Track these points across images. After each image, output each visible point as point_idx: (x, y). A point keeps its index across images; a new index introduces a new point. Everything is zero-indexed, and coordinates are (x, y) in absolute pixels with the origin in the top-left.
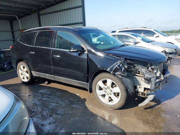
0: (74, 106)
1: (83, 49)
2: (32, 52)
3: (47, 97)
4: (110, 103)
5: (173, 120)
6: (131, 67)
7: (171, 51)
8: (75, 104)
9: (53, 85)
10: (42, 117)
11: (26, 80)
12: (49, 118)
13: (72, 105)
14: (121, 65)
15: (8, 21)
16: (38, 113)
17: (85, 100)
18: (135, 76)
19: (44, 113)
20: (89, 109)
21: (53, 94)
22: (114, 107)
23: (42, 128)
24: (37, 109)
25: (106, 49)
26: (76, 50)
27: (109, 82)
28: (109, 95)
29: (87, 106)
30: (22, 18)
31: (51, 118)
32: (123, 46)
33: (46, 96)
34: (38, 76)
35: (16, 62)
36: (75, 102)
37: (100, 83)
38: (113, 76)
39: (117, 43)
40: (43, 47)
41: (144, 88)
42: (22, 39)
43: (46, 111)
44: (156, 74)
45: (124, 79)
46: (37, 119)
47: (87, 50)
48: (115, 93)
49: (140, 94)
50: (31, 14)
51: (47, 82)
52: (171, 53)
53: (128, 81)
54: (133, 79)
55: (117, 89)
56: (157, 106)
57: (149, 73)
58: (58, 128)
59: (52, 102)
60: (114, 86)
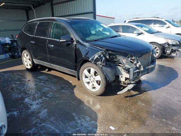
0: (64, 91)
1: (72, 39)
2: (33, 41)
3: (44, 83)
4: (94, 90)
5: (146, 108)
6: (113, 57)
7: (174, 43)
8: (65, 89)
9: (52, 72)
10: (33, 99)
11: (29, 67)
12: (38, 99)
13: (62, 90)
14: (102, 55)
15: (24, 11)
16: (31, 95)
17: (75, 86)
18: (118, 66)
19: (36, 95)
20: (75, 94)
21: (50, 80)
22: (96, 93)
23: (30, 106)
24: (31, 92)
25: (93, 40)
26: (65, 41)
27: (93, 71)
28: (93, 83)
29: (75, 91)
30: (37, 8)
31: (40, 100)
32: (116, 36)
33: (43, 81)
34: (38, 63)
35: (21, 50)
36: (66, 88)
37: (86, 72)
38: (95, 66)
39: (113, 34)
40: (41, 37)
41: (126, 78)
42: (26, 29)
43: (38, 93)
44: (136, 65)
45: (104, 68)
46: (28, 100)
47: (76, 40)
48: (98, 81)
49: (122, 83)
50: (44, 4)
51: (47, 70)
52: (174, 45)
53: (108, 70)
54: (116, 69)
55: (98, 78)
56: (138, 96)
57: (129, 64)
58: (43, 108)
59: (46, 87)
60: (97, 74)
